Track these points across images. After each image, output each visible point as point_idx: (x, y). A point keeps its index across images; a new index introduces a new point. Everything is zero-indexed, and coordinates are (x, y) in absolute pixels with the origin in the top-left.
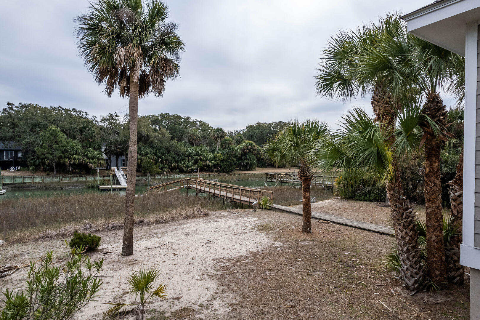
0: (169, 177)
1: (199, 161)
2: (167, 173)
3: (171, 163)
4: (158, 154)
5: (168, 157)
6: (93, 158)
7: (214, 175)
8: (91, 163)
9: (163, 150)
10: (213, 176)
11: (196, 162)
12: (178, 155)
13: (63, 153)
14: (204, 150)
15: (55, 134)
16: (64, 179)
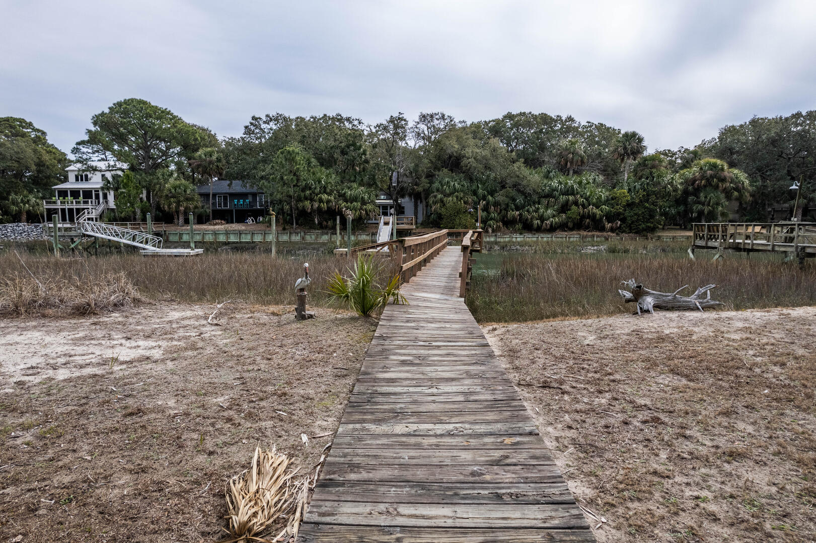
0: (499, 240)
1: (574, 207)
2: (493, 231)
3: (506, 210)
4: (480, 192)
5: (500, 197)
6: (354, 199)
7: (605, 237)
8: (348, 209)
9: (490, 185)
10: (603, 239)
11: (564, 208)
12: (523, 193)
13: (303, 190)
14: (588, 183)
15: (290, 158)
16: (308, 238)
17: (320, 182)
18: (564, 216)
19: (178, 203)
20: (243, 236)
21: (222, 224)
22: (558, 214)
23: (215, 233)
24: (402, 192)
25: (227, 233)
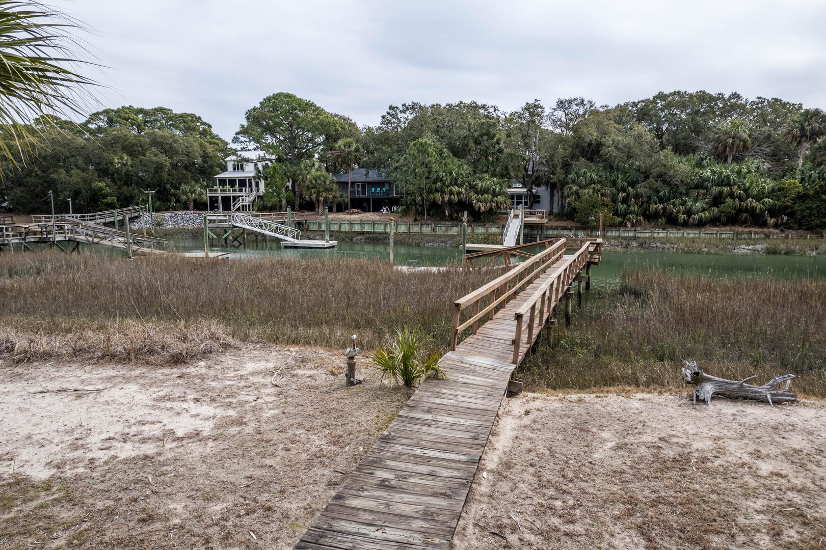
0: (639, 235)
1: (729, 201)
2: (632, 225)
3: (648, 202)
4: (620, 183)
5: (642, 189)
6: (485, 191)
7: (765, 234)
8: (479, 201)
9: (632, 175)
10: (763, 236)
11: (717, 200)
12: (668, 184)
13: (435, 182)
14: (750, 172)
15: (423, 149)
16: (438, 229)
17: (451, 174)
18: (716, 209)
19: (318, 193)
20: (376, 226)
21: (358, 213)
22: (710, 207)
23: (351, 223)
24: (538, 182)
25: (362, 223)
